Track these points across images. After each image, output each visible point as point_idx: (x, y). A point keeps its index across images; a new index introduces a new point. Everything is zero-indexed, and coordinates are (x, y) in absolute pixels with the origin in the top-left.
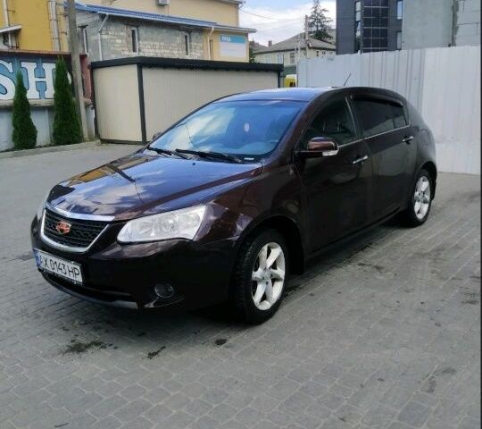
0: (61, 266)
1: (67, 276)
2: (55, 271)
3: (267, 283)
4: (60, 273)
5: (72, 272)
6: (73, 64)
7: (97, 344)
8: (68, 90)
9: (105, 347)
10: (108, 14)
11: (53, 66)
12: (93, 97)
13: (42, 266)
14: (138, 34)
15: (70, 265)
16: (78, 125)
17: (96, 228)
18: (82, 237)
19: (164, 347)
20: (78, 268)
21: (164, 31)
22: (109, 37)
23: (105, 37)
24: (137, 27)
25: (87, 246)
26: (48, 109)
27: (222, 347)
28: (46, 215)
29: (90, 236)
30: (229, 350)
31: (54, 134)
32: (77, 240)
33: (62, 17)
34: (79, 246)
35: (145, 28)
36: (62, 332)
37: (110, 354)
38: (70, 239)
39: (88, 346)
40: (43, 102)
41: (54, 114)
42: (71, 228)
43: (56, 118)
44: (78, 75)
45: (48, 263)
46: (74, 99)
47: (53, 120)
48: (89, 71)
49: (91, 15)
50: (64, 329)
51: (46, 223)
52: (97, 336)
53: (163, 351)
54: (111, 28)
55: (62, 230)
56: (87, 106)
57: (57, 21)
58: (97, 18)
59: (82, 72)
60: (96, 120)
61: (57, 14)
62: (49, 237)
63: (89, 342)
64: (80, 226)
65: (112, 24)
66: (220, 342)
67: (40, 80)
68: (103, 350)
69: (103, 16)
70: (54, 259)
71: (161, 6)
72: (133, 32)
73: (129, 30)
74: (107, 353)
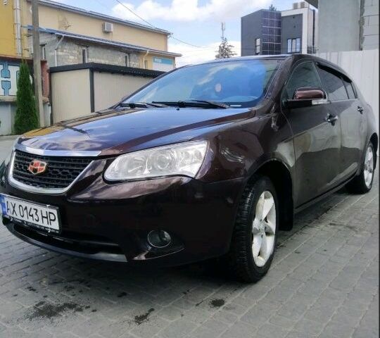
0: (33, 212)
1: (40, 223)
2: (25, 219)
3: (262, 236)
4: (30, 220)
5: (47, 218)
6: (34, 67)
7: (71, 306)
8: (29, 88)
9: (80, 310)
10: (64, 35)
11: (17, 69)
12: (50, 96)
13: (9, 214)
14: (88, 53)
15: (45, 210)
16: (36, 118)
17: (78, 166)
18: (59, 176)
19: (152, 310)
20: (55, 212)
21: (109, 51)
22: (64, 53)
23: (60, 53)
24: (87, 47)
25: (67, 186)
26: (12, 104)
27: (221, 309)
28: (16, 157)
29: (70, 174)
30: (230, 312)
31: (15, 125)
32: (53, 181)
33: (25, 38)
34: (56, 187)
35: (93, 49)
36: (29, 293)
37: (88, 318)
38: (45, 180)
39: (61, 309)
40: (8, 99)
41: (17, 109)
42: (47, 167)
43: (18, 112)
44: (39, 76)
45: (17, 209)
46: (34, 97)
47: (15, 113)
48: (48, 74)
49: (50, 36)
50: (31, 289)
51: (15, 165)
52: (69, 297)
53: (152, 315)
54: (66, 47)
55: (35, 170)
56: (44, 103)
57: (21, 39)
58: (55, 38)
59: (42, 75)
60: (52, 114)
61: (21, 35)
62: (19, 180)
63: (62, 304)
64: (57, 164)
65: (67, 44)
66: (217, 303)
67: (5, 79)
68: (78, 313)
69: (59, 37)
70: (24, 204)
71: (107, 33)
72: (84, 51)
73: (81, 49)
74: (85, 316)
